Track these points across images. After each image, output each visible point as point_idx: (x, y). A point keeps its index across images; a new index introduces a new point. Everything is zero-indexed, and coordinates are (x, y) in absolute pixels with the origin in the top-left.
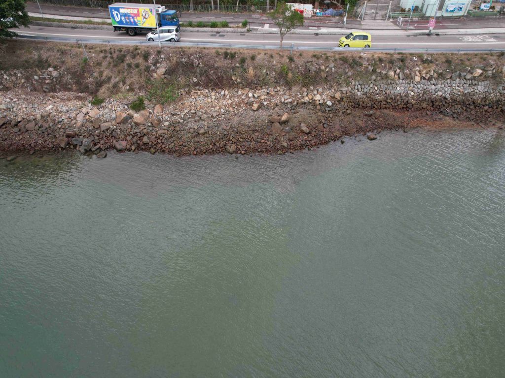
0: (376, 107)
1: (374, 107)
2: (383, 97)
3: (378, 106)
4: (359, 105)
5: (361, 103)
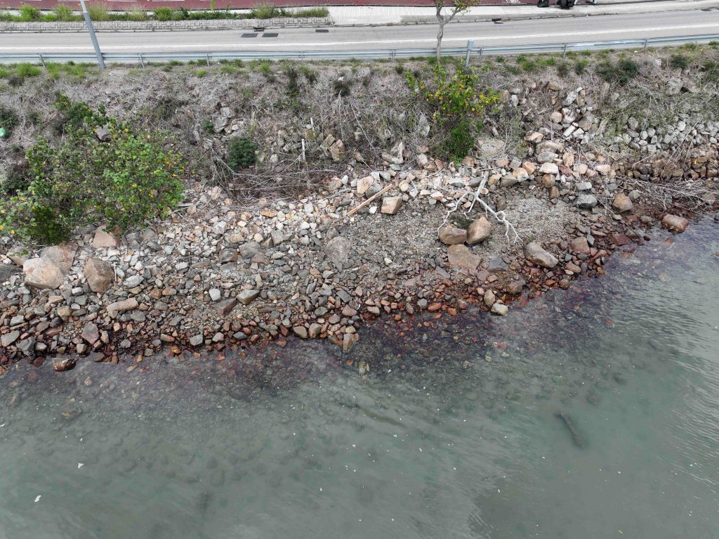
0: (696, 176)
1: (690, 176)
2: (711, 151)
3: (699, 173)
5: (657, 170)
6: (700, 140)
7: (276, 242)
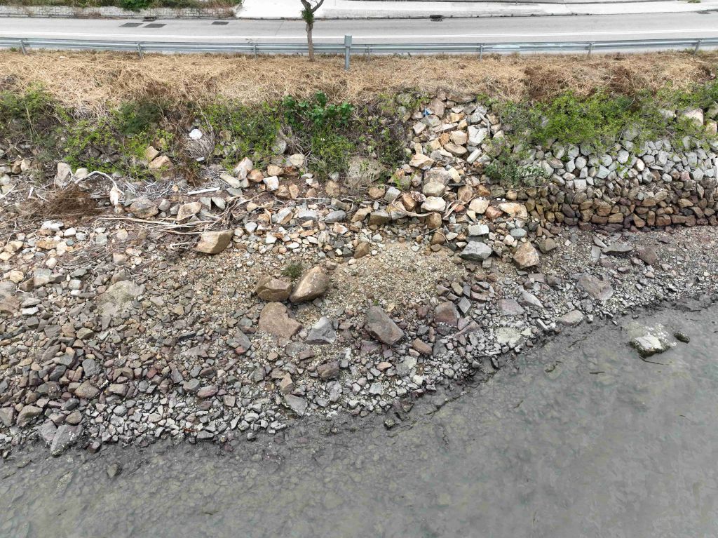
0: (640, 223)
1: (633, 223)
2: (662, 192)
3: (646, 221)
4: (581, 219)
5: (587, 214)
6: (648, 176)
7: (37, 283)
